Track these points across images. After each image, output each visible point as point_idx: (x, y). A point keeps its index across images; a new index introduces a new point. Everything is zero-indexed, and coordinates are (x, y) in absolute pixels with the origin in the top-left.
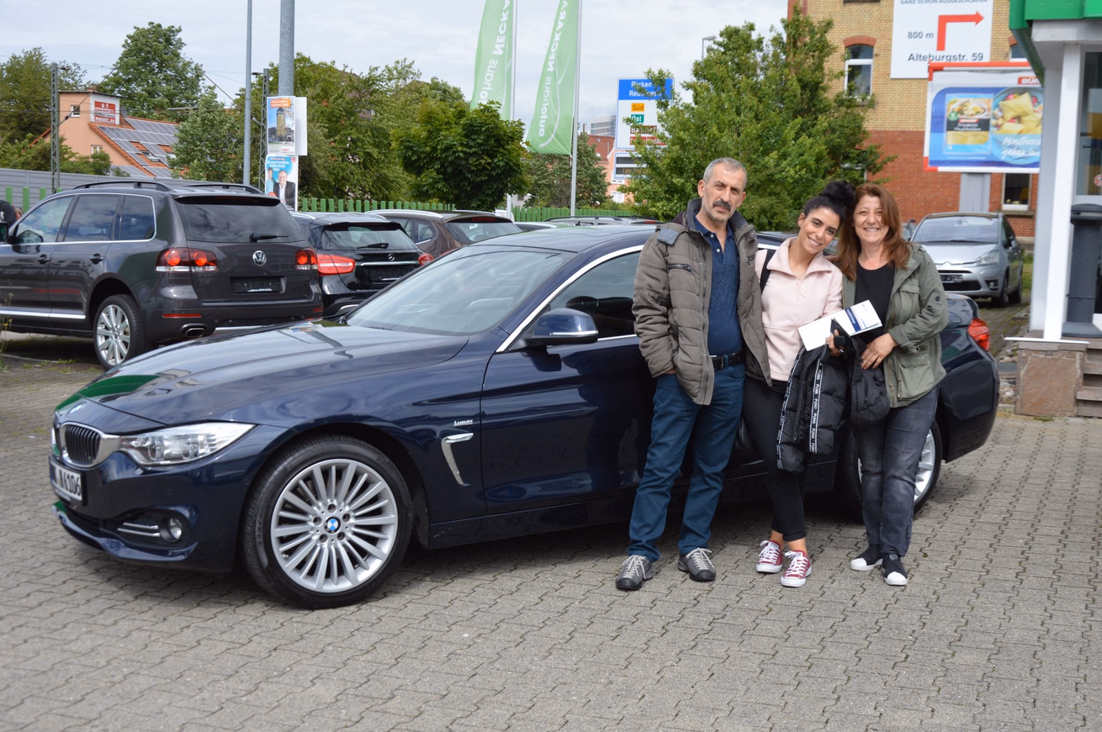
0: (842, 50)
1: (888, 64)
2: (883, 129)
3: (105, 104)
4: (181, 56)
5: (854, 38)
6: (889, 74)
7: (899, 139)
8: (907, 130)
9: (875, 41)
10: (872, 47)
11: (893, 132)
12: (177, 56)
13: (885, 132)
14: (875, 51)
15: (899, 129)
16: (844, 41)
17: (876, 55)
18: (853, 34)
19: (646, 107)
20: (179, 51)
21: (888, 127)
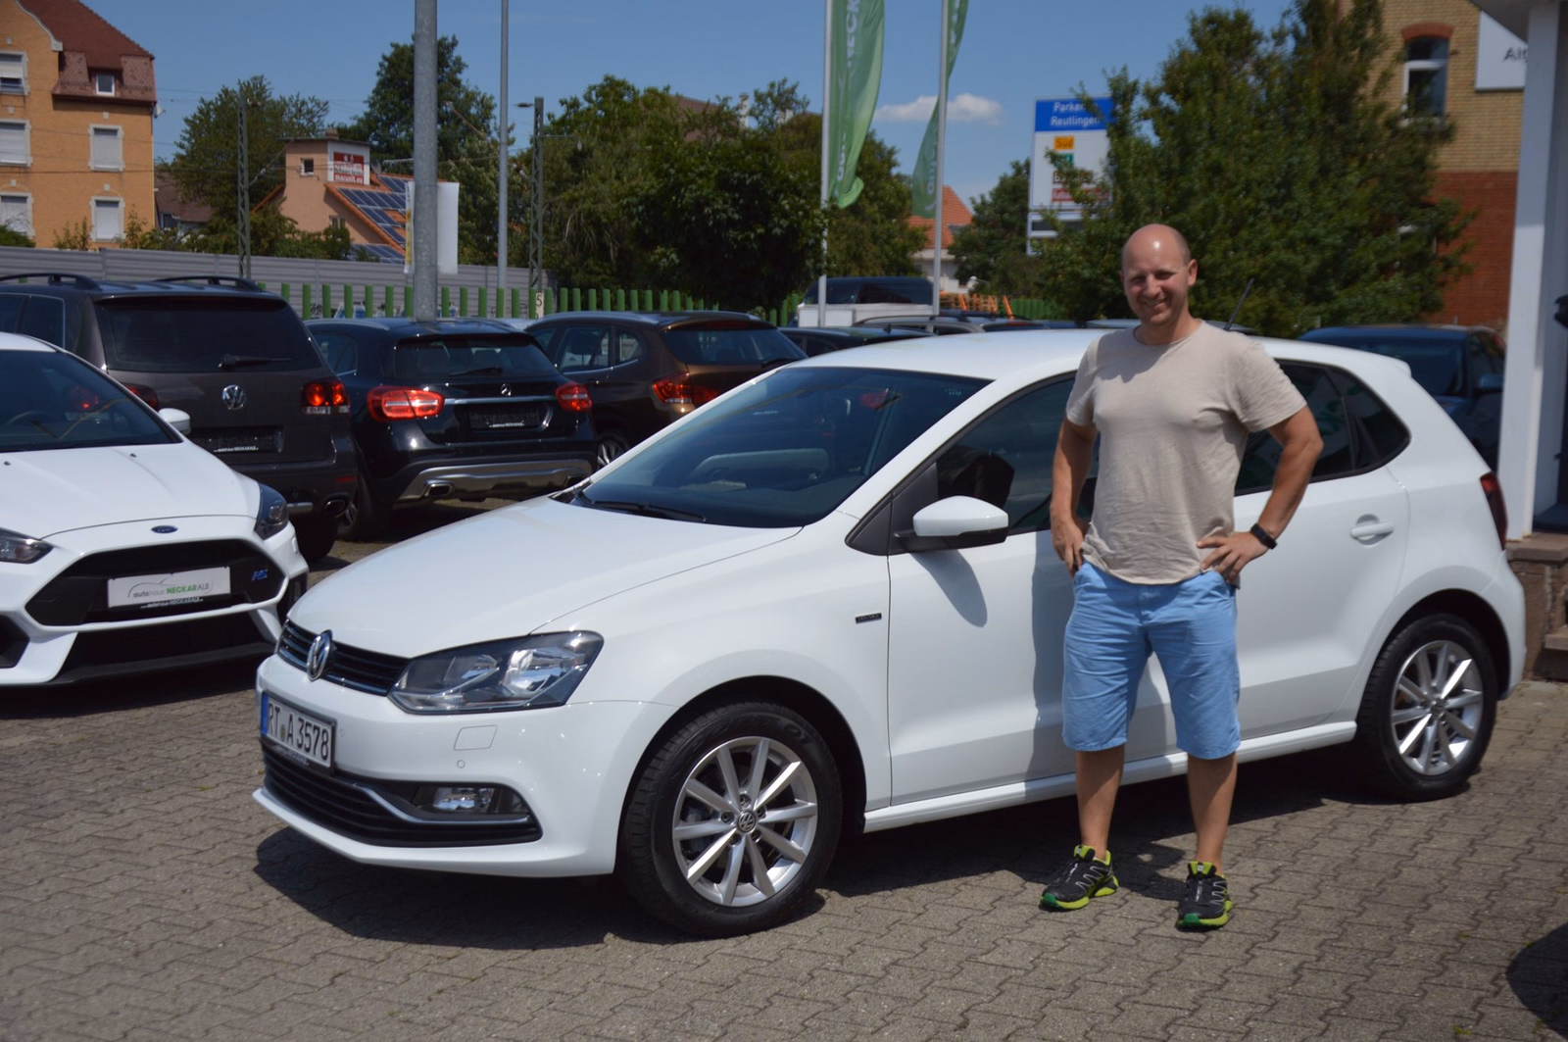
0: (1398, 45)
1: (1472, 65)
2: (1463, 169)
3: (349, 156)
4: (463, 83)
5: (1416, 27)
6: (1473, 83)
7: (1489, 185)
8: (1502, 168)
9: (1451, 30)
10: (1446, 40)
11: (1479, 174)
12: (457, 83)
13: (1467, 174)
14: (1452, 46)
15: (1489, 169)
16: (1404, 32)
17: (1455, 53)
18: (1417, 20)
19: (1076, 143)
20: (459, 76)
21: (1472, 165)
